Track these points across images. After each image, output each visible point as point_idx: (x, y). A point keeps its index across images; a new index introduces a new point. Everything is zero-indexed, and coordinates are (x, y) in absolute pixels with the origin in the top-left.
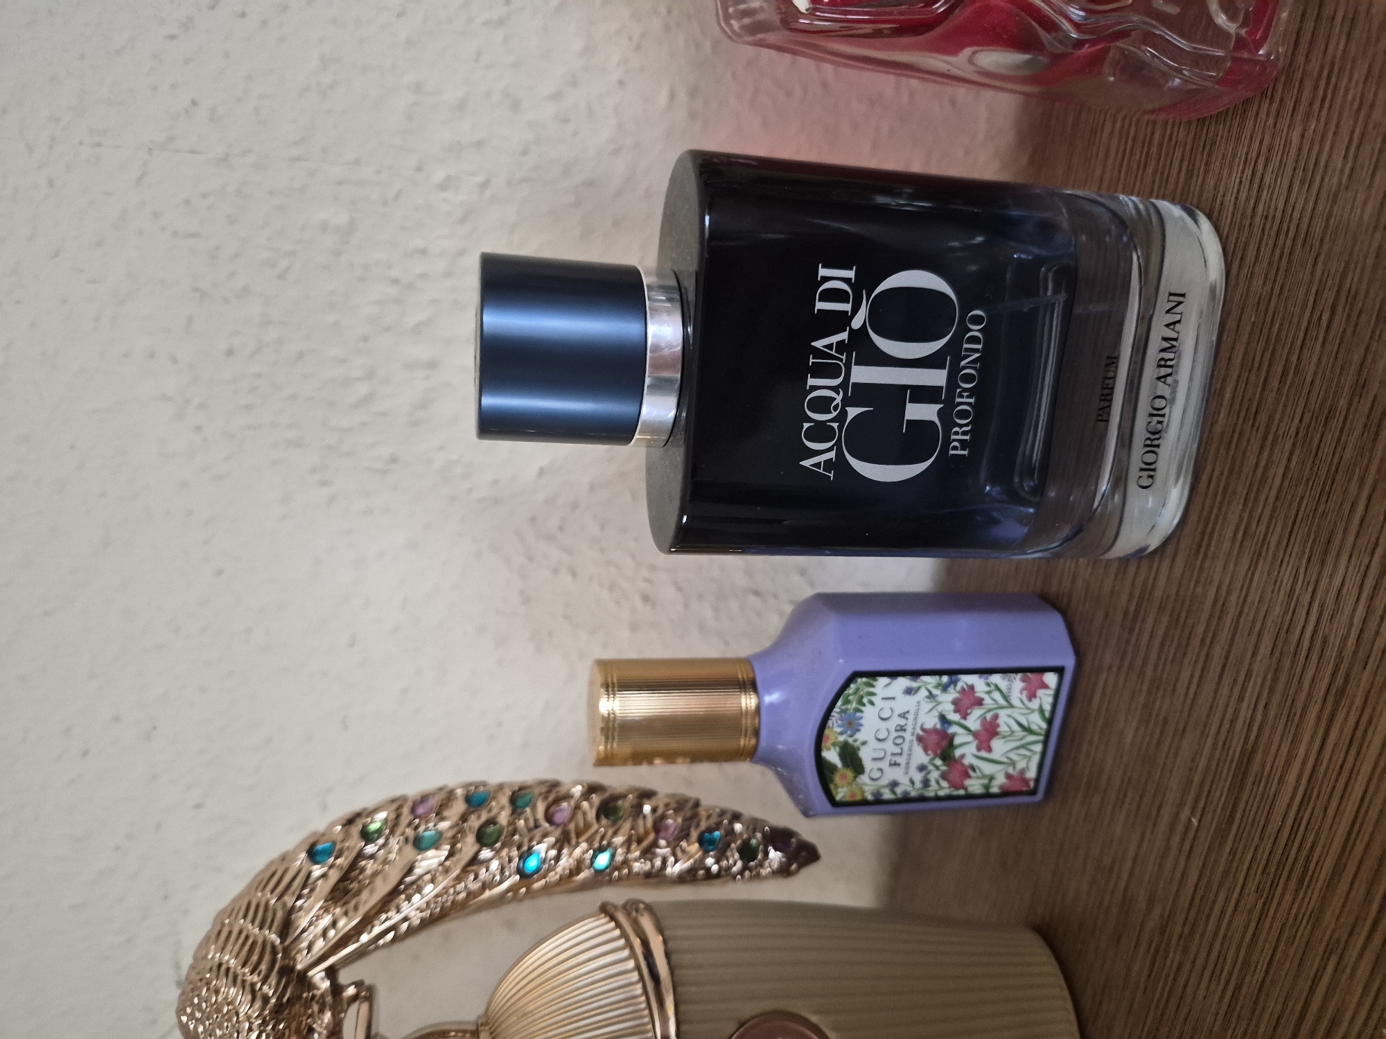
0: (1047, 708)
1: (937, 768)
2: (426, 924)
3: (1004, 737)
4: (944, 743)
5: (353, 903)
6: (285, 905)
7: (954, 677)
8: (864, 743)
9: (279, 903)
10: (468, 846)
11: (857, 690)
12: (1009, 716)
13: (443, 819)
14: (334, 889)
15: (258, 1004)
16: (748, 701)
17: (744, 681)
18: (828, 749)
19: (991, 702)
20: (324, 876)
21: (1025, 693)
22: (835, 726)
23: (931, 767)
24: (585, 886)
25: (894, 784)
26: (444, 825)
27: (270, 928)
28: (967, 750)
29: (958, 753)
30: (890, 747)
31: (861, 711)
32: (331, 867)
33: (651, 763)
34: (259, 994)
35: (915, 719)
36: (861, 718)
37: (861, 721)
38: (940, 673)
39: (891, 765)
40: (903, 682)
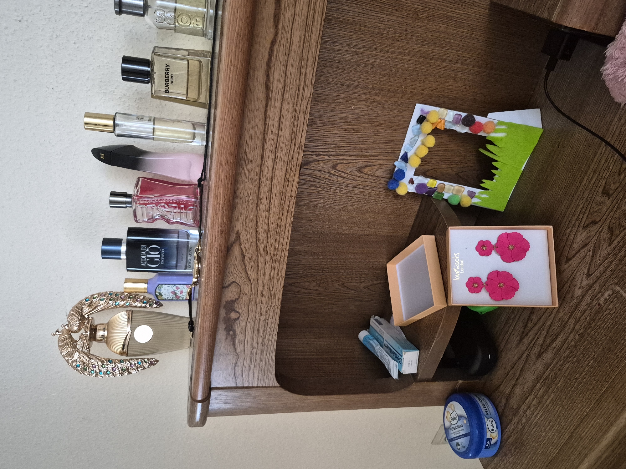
2: (101, 310)
4: (175, 293)
5: (91, 307)
7: (175, 285)
8: (162, 292)
9: (81, 306)
10: (108, 301)
11: (160, 286)
13: (105, 296)
14: (89, 305)
18: (157, 293)
19: (181, 288)
21: (186, 287)
22: (157, 290)
23: (173, 296)
24: (125, 307)
25: (168, 298)
26: (105, 298)
27: (79, 309)
28: (179, 294)
30: (166, 293)
35: (170, 290)
36: (161, 289)
39: (167, 295)
40: (167, 285)
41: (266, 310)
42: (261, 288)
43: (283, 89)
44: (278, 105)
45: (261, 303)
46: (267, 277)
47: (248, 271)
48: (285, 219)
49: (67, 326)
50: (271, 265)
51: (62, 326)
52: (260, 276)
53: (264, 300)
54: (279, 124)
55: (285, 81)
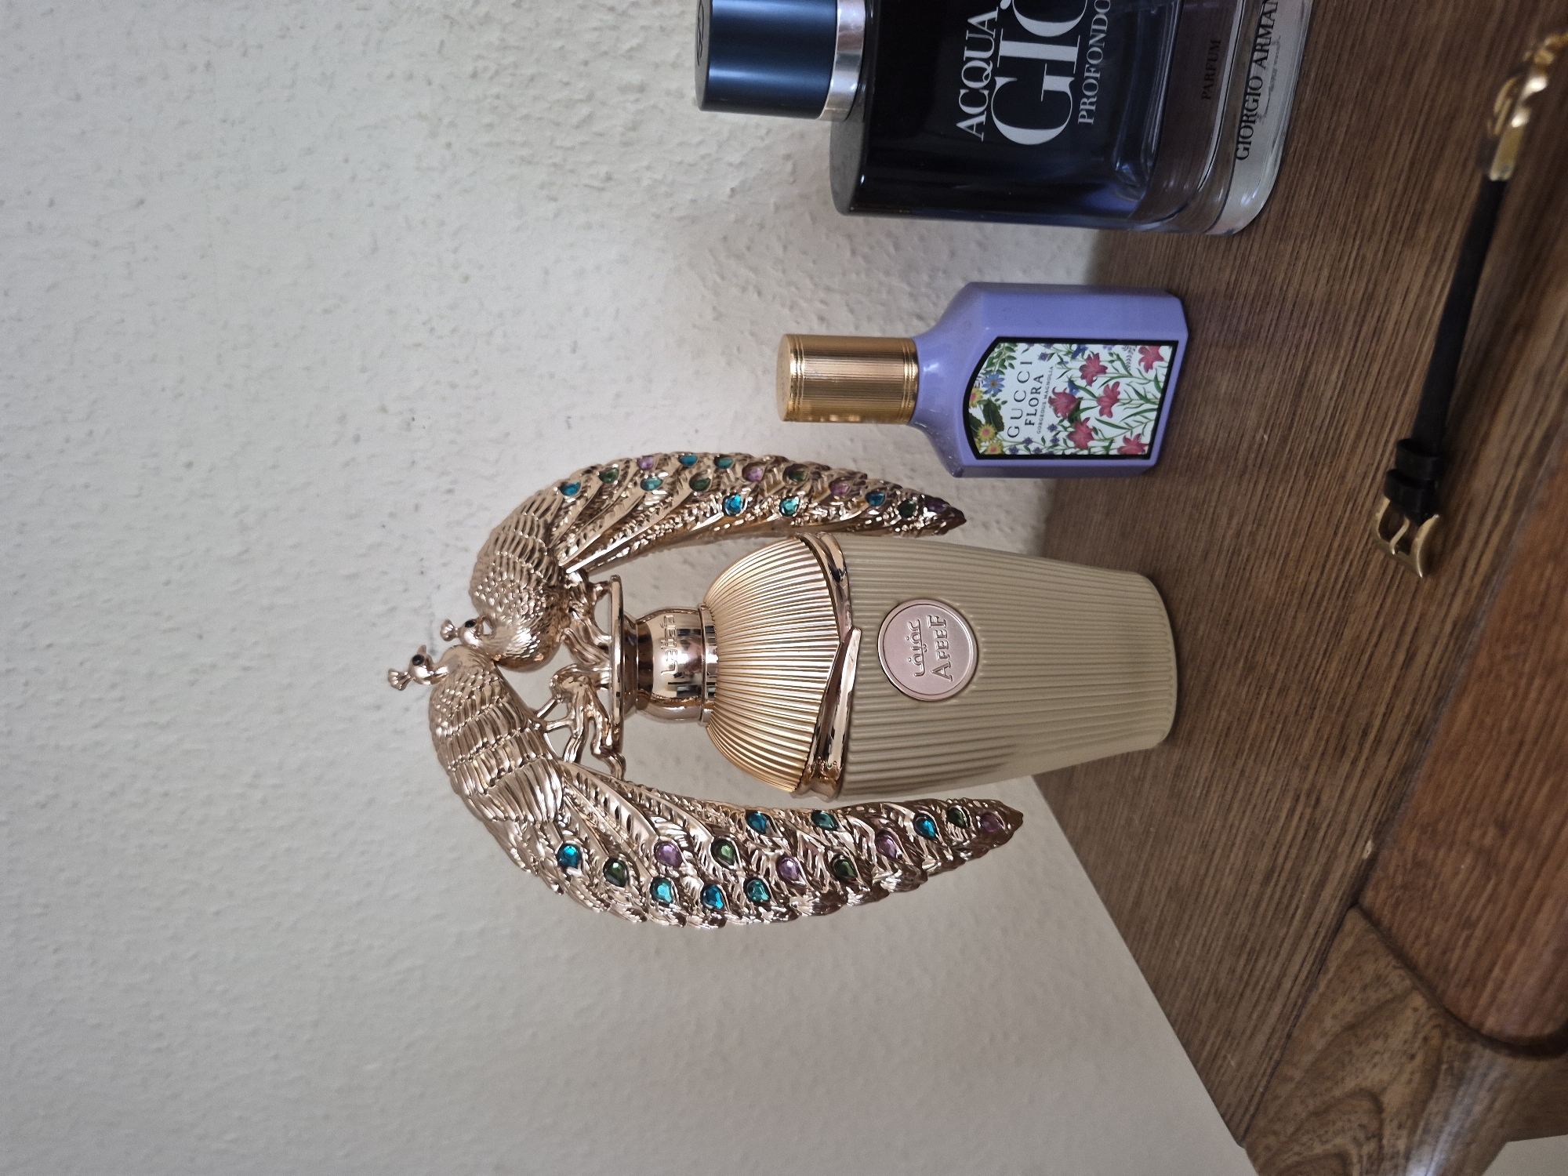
0: (1162, 378)
1: (1065, 429)
3: (1124, 404)
4: (1072, 406)
5: (598, 522)
6: (546, 521)
7: (1082, 346)
8: (1005, 402)
9: (542, 520)
10: (685, 490)
11: (1000, 354)
12: (1128, 385)
13: (663, 471)
14: (581, 514)
15: (533, 583)
16: (910, 370)
17: (907, 353)
18: (974, 406)
19: (1114, 371)
20: (574, 503)
21: (1143, 364)
22: (981, 386)
23: (1060, 428)
25: (1028, 441)
26: (662, 475)
27: (537, 536)
28: (1091, 415)
29: (1083, 416)
30: (1026, 407)
31: (1003, 373)
32: (579, 498)
33: (828, 420)
34: (534, 578)
35: (1048, 383)
36: (1003, 379)
37: (1003, 383)
38: (1070, 341)
39: (1026, 424)
40: (1039, 348)
49: (473, 630)
51: (448, 629)
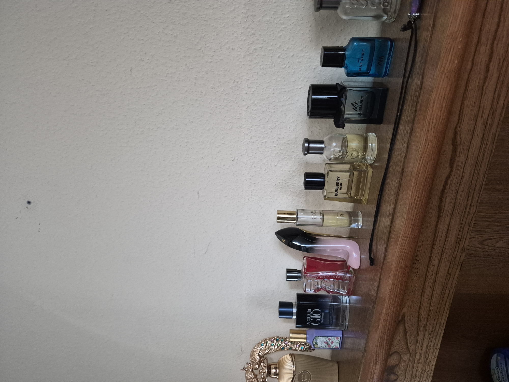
0: (339, 340)
3: (334, 343)
4: (327, 343)
7: (327, 337)
19: (332, 340)
21: (336, 339)
22: (314, 340)
28: (330, 344)
35: (324, 341)
36: (317, 340)
39: (321, 345)
40: (322, 337)
41: (421, 374)
42: (418, 357)
43: (453, 208)
44: (447, 220)
45: (417, 369)
46: (424, 348)
47: (408, 344)
48: (445, 303)
49: (250, 364)
50: (428, 339)
52: (419, 348)
53: (420, 366)
54: (447, 234)
55: (455, 203)
